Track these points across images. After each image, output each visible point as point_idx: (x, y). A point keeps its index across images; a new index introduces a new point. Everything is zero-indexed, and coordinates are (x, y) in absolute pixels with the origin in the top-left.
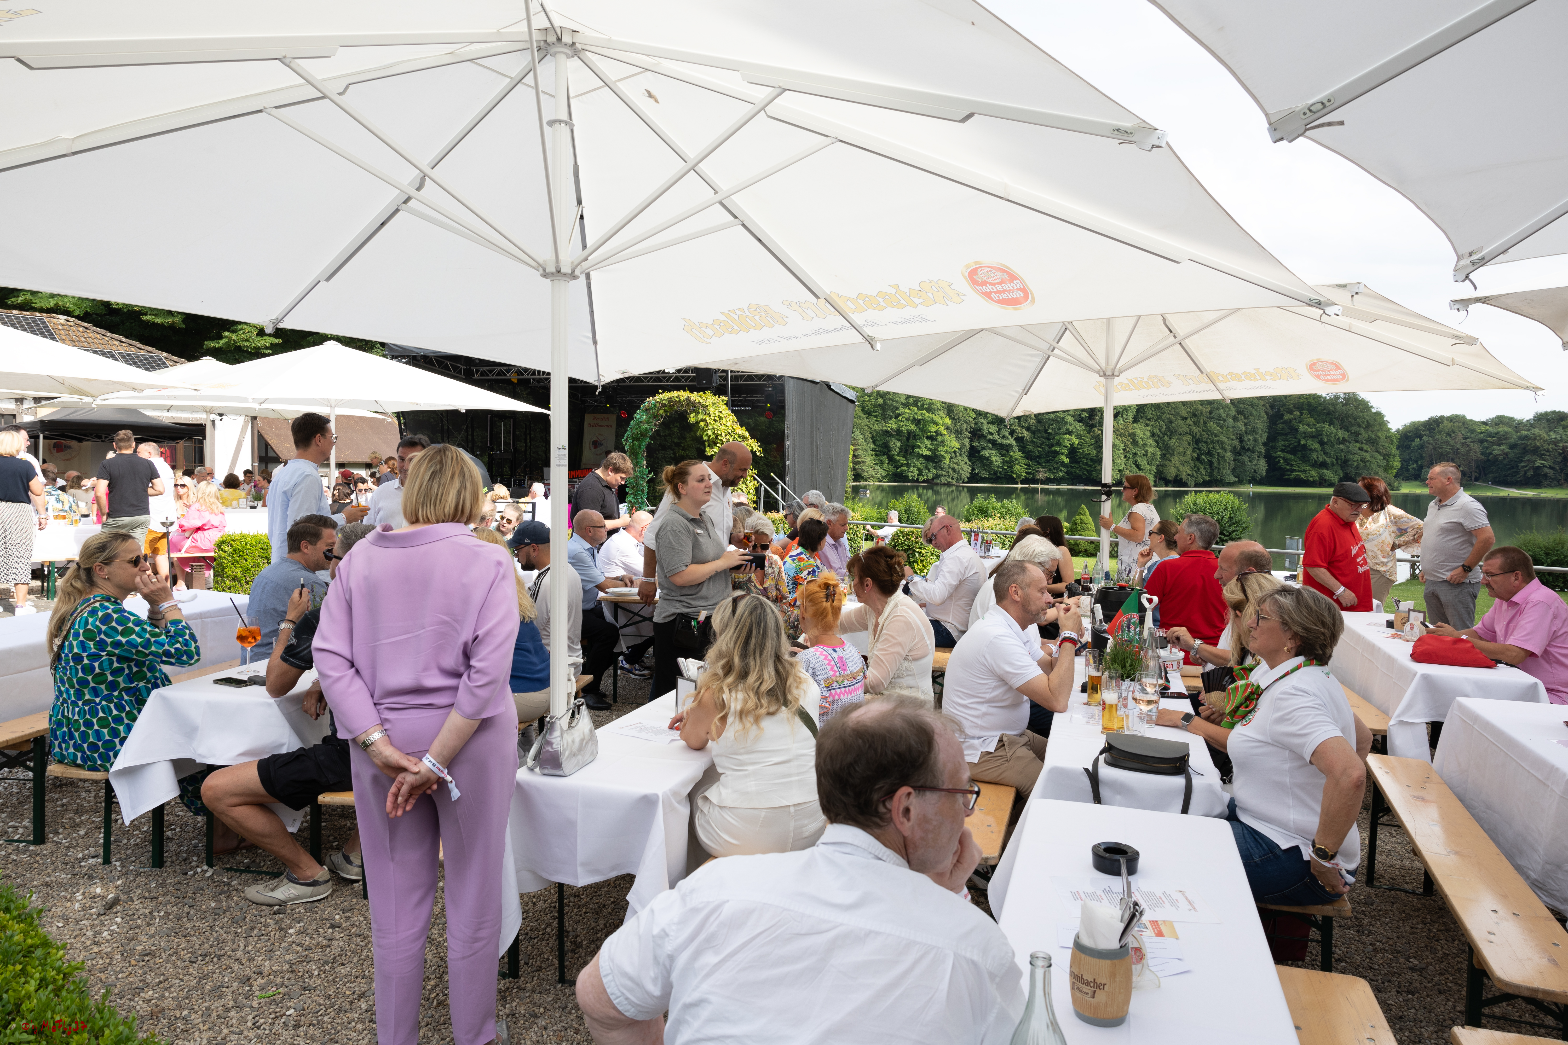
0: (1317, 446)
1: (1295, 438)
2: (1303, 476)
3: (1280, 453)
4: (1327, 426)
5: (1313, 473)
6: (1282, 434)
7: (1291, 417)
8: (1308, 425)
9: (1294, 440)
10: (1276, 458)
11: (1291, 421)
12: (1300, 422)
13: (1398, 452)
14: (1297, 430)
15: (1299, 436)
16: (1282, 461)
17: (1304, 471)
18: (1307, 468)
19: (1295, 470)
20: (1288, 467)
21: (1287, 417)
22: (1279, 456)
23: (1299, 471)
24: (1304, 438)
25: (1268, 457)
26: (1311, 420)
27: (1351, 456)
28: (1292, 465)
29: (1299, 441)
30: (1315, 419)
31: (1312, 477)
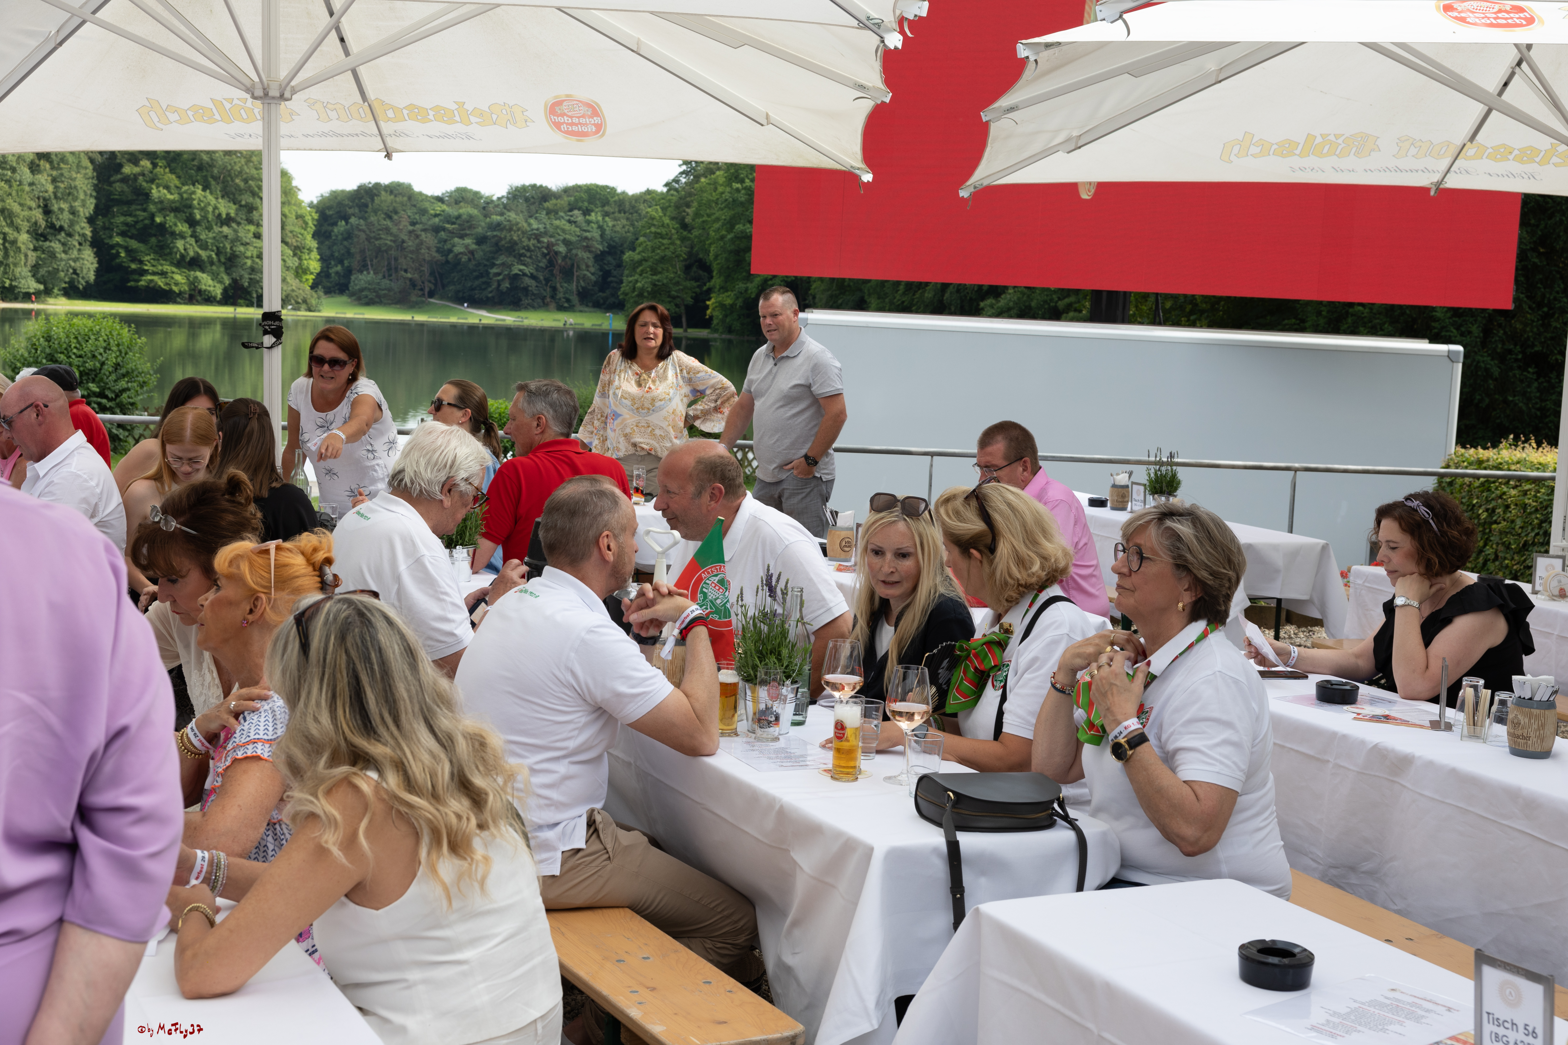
0: (182, 227)
1: (145, 210)
2: (160, 282)
3: (118, 239)
4: (199, 192)
5: (178, 278)
6: (119, 202)
7: (136, 170)
8: (167, 187)
9: (142, 215)
10: (113, 247)
11: (135, 177)
12: (152, 181)
13: (314, 244)
14: (147, 196)
15: (152, 208)
16: (123, 255)
17: (163, 274)
18: (167, 268)
19: (146, 272)
20: (133, 266)
21: (128, 169)
22: (118, 244)
23: (154, 274)
24: (161, 210)
25: (99, 245)
26: (172, 179)
27: (242, 249)
28: (141, 262)
29: (152, 217)
30: (179, 177)
31: (176, 284)
